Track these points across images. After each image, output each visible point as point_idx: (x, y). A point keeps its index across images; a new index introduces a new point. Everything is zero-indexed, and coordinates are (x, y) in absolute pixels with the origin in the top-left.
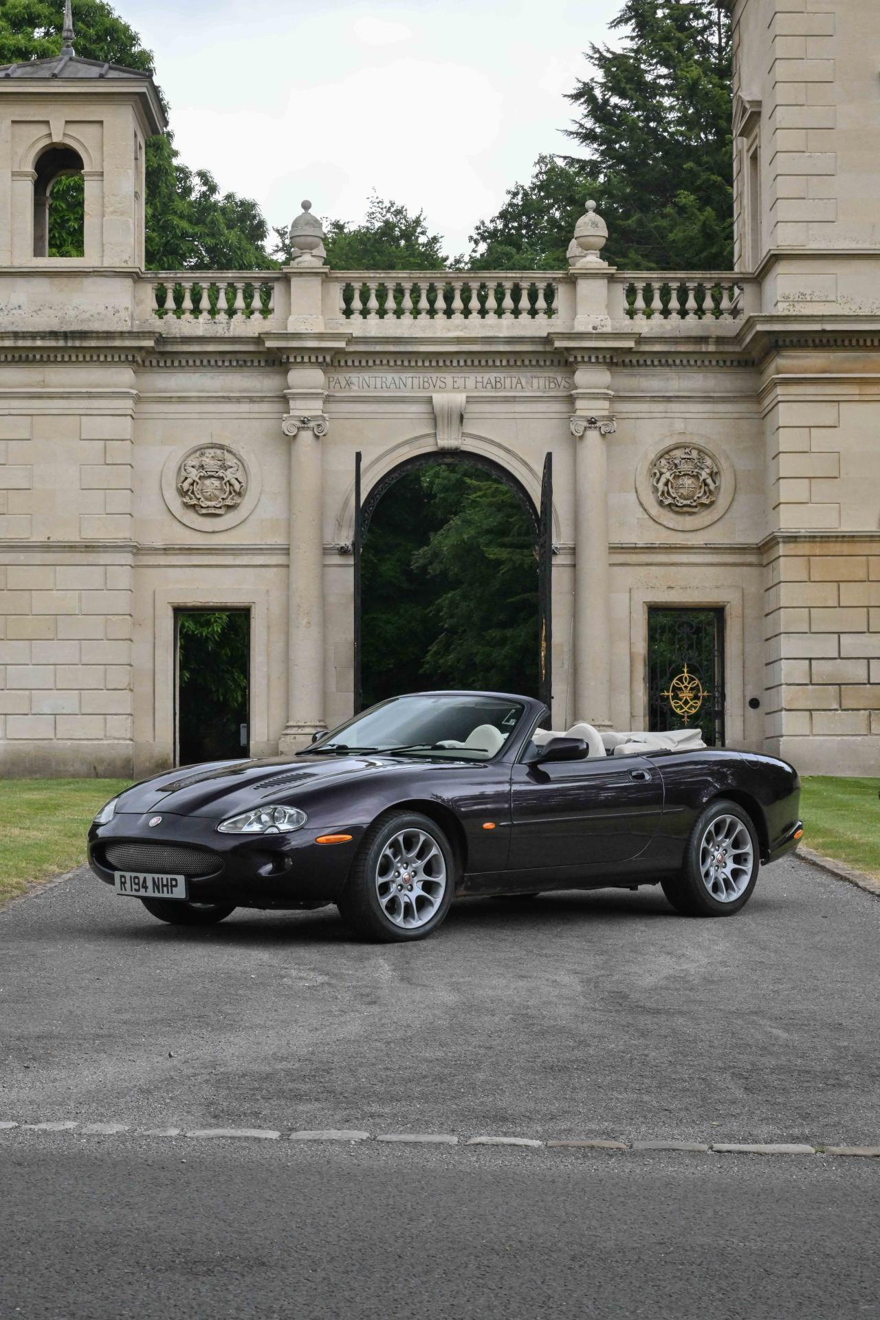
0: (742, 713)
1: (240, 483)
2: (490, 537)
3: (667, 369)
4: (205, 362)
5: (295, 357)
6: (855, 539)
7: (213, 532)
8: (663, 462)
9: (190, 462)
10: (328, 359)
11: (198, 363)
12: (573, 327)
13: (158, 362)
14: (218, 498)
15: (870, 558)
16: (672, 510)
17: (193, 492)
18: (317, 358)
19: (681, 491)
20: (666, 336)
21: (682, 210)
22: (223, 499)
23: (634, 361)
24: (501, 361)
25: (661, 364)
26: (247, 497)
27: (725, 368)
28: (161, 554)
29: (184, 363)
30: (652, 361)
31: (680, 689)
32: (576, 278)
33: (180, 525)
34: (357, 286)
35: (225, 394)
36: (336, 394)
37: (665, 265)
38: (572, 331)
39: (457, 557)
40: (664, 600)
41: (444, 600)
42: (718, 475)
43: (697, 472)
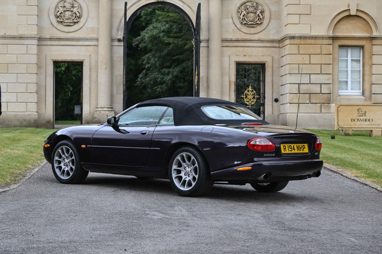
0: (271, 104)
1: (79, 13)
2: (164, 33)
6: (317, 38)
7: (69, 32)
8: (243, 7)
9: (60, 5)
14: (71, 19)
15: (322, 45)
16: (246, 26)
17: (61, 17)
19: (249, 18)
22: (73, 19)
26: (82, 19)
28: (49, 41)
31: (248, 95)
33: (56, 29)
39: (150, 41)
40: (242, 60)
41: (145, 58)
42: (264, 13)
43: (256, 11)
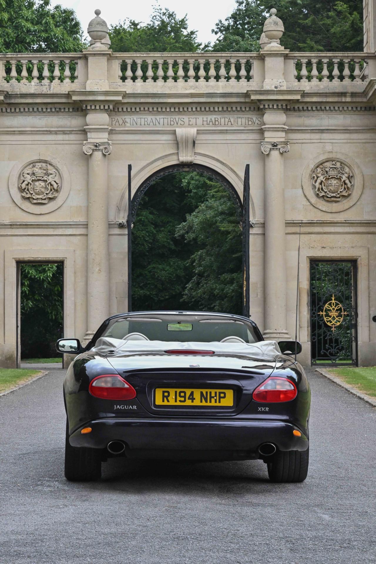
0: (367, 324)
1: (57, 184)
2: (223, 216)
3: (321, 113)
4: (35, 109)
5: (91, 106)
7: (41, 214)
8: (319, 170)
9: (26, 171)
10: (111, 107)
11: (31, 110)
12: (262, 87)
13: (6, 109)
14: (43, 193)
16: (325, 200)
17: (28, 190)
18: (104, 106)
19: (330, 188)
20: (321, 92)
21: (339, 13)
22: (47, 194)
23: (301, 108)
24: (218, 108)
25: (318, 110)
26: (61, 193)
27: (357, 112)
28: (8, 228)
29: (22, 110)
30: (312, 108)
31: (330, 310)
32: (265, 57)
33: (20, 210)
34: (129, 62)
35: (48, 129)
36: (117, 129)
37: (329, 48)
38: (262, 90)
39: (203, 229)
40: (320, 255)
41: (196, 256)
42: (353, 178)
43: (340, 176)
